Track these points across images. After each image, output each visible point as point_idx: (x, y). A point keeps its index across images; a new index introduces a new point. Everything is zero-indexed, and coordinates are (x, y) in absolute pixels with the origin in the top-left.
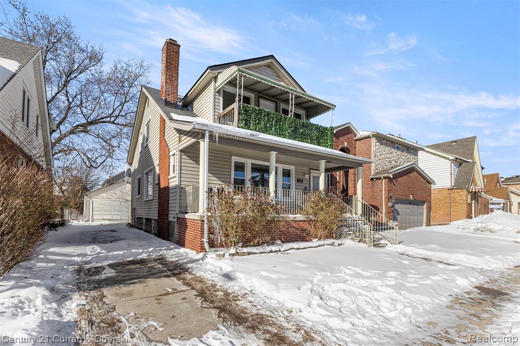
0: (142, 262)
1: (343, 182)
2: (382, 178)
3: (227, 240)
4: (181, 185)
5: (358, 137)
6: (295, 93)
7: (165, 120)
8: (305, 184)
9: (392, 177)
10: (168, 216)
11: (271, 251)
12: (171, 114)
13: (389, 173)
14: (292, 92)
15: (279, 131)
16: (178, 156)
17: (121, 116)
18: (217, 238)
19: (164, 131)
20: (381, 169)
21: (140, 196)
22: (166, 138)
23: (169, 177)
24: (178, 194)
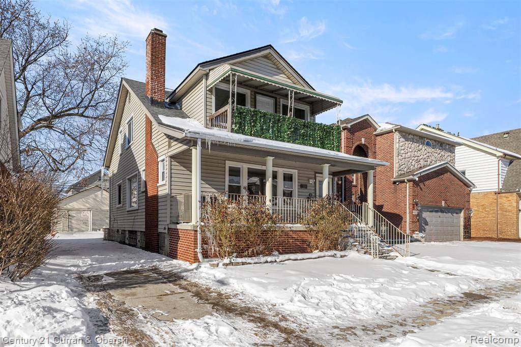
0: (136, 272)
1: (361, 186)
2: (406, 181)
3: (221, 250)
4: (171, 193)
5: (378, 131)
6: (295, 90)
7: (151, 121)
8: (310, 190)
9: (417, 179)
10: (157, 227)
11: (267, 262)
12: (159, 116)
13: (413, 175)
14: (291, 89)
15: (278, 133)
16: (168, 162)
17: (92, 106)
18: (211, 249)
19: (151, 133)
20: (405, 170)
21: (121, 205)
22: (153, 141)
23: (158, 185)
24: (168, 203)
